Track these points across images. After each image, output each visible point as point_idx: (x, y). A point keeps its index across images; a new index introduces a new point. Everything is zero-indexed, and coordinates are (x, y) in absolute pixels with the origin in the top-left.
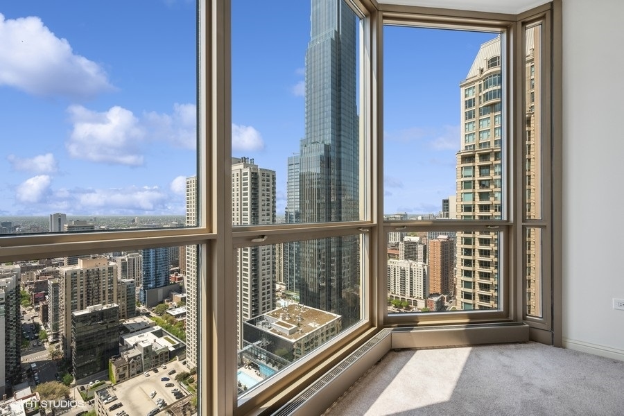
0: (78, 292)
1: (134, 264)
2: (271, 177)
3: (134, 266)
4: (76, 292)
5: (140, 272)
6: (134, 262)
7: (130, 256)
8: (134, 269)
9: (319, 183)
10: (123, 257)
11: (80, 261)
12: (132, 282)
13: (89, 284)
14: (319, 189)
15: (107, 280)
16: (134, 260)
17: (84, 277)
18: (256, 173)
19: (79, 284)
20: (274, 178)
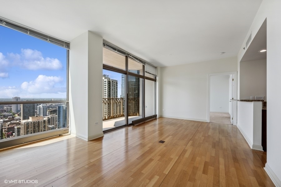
0: (30, 131)
1: (53, 119)
2: (116, 83)
3: (53, 120)
4: (29, 131)
5: (56, 123)
6: (53, 118)
7: (52, 116)
8: (53, 121)
9: (135, 85)
10: (48, 116)
11: (30, 118)
12: (53, 127)
13: (35, 128)
14: (135, 88)
15: (43, 126)
16: (53, 117)
17: (32, 125)
18: (110, 81)
19: (30, 128)
20: (117, 83)
